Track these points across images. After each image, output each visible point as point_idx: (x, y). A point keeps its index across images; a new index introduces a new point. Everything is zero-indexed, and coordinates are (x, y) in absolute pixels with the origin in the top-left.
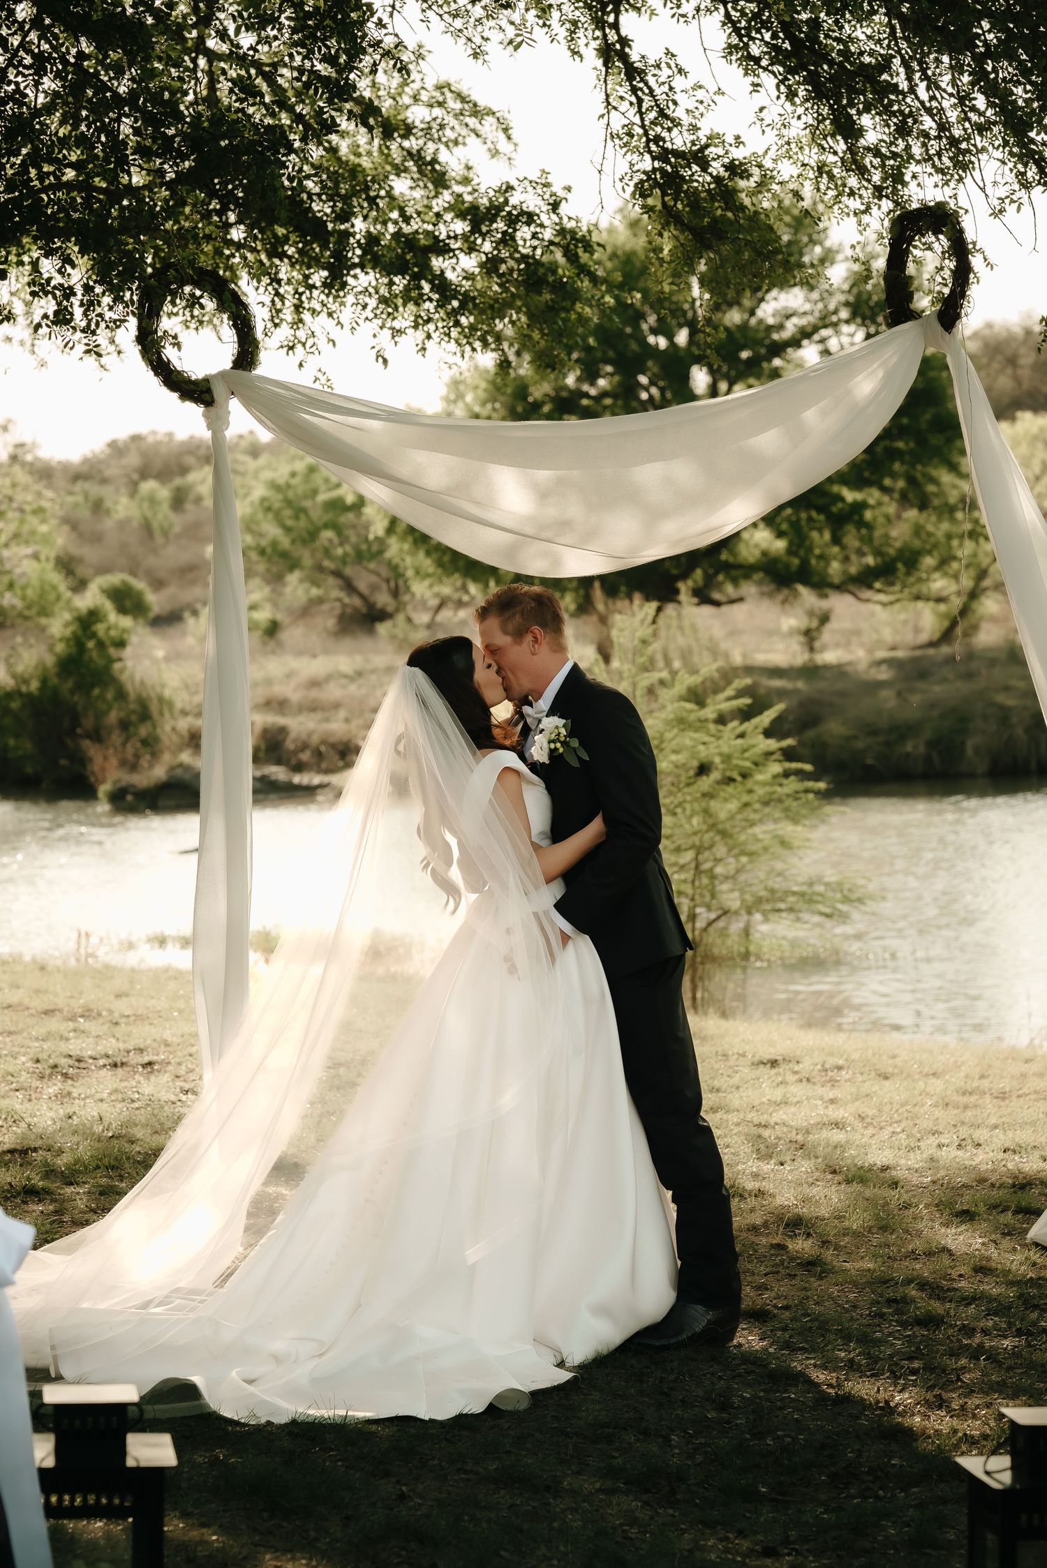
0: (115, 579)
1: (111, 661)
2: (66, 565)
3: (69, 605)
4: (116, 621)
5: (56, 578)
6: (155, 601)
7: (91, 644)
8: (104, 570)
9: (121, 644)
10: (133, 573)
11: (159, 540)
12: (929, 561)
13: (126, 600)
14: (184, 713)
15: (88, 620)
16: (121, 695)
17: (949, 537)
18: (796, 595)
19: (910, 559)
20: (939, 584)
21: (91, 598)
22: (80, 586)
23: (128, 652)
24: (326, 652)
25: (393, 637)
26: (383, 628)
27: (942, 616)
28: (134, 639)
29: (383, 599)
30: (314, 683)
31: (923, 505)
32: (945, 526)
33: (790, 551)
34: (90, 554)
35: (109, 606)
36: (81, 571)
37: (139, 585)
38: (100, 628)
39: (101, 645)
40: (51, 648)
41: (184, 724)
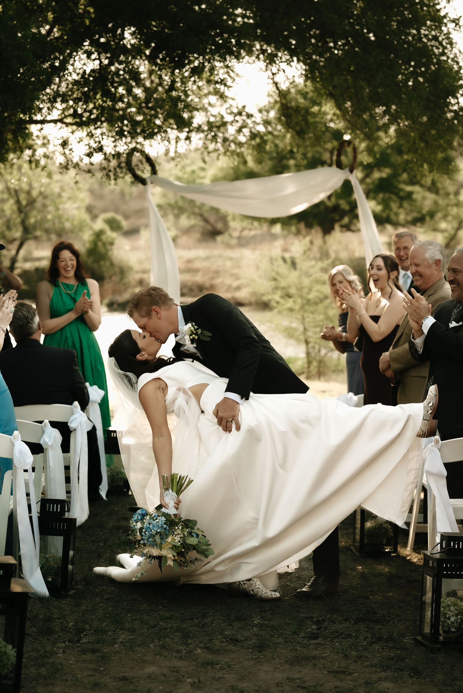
0: (109, 215)
1: (107, 251)
2: (89, 209)
3: (91, 228)
4: (110, 234)
5: (86, 217)
6: (125, 224)
7: (100, 244)
8: (104, 211)
9: (112, 244)
10: (116, 212)
11: (127, 198)
12: (439, 215)
13: (113, 225)
14: (137, 272)
15: (99, 235)
16: (112, 264)
17: (448, 205)
18: (385, 228)
19: (432, 214)
20: (443, 225)
21: (99, 225)
22: (94, 217)
23: (115, 247)
24: (195, 248)
25: (223, 242)
26: (219, 238)
27: (445, 238)
28: (117, 242)
29: (219, 226)
30: (189, 261)
31: (437, 192)
32: (446, 201)
33: (383, 211)
34: (99, 204)
35: (107, 228)
36: (95, 212)
37: (119, 218)
38: (104, 237)
39: (104, 244)
40: (84, 245)
41: (138, 276)
